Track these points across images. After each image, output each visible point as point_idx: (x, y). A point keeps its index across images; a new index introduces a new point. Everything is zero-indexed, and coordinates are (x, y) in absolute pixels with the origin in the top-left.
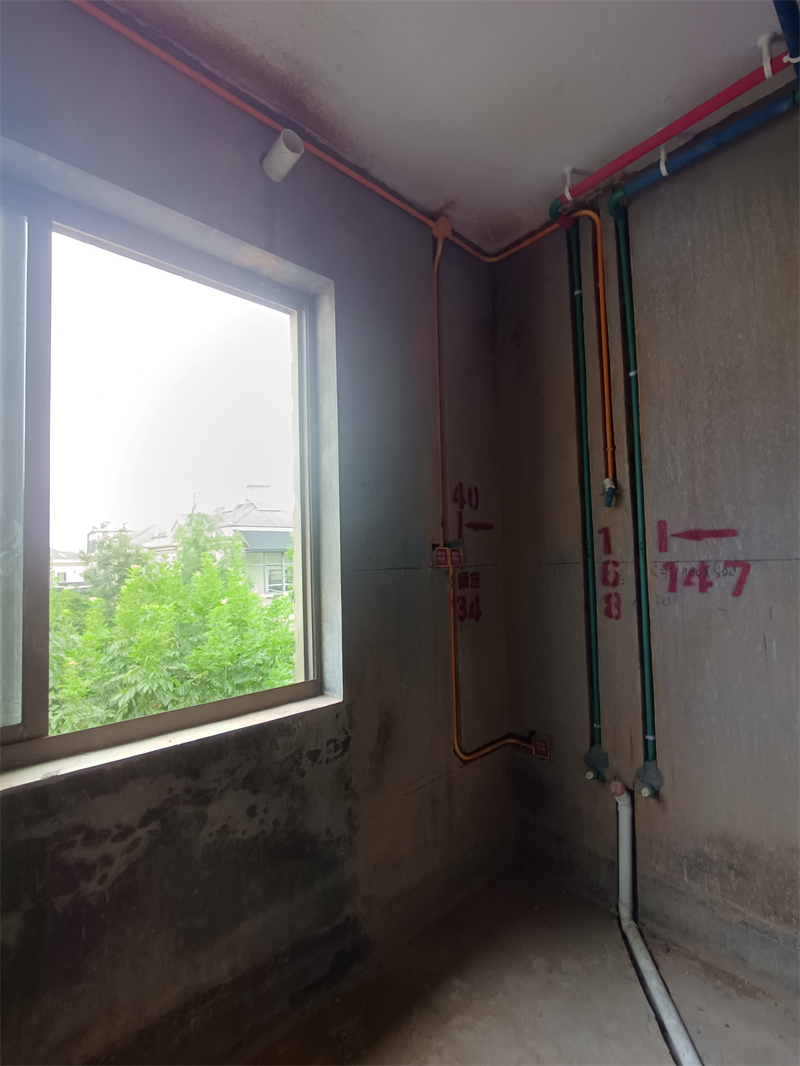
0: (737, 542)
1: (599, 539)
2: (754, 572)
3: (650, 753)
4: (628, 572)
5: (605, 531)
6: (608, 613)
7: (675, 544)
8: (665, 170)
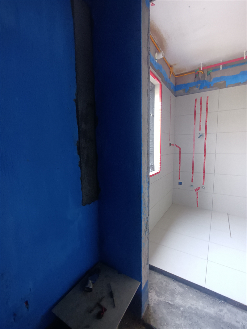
8: (221, 69)
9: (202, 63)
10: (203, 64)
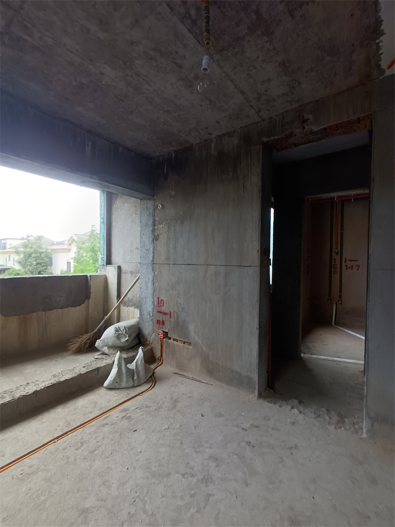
0: (358, 262)
1: (333, 260)
2: (360, 267)
3: (340, 297)
4: (338, 266)
5: (335, 259)
6: (334, 273)
7: (348, 262)
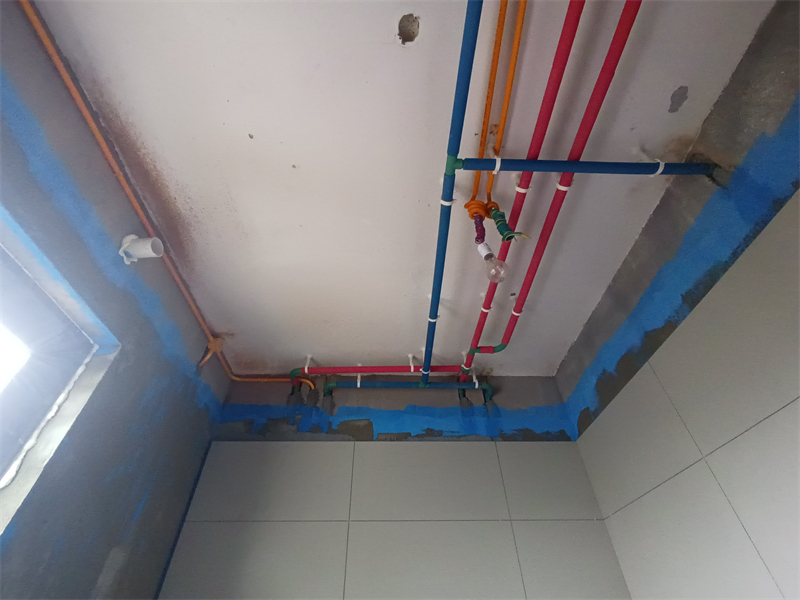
8: (359, 385)
9: (309, 356)
10: (312, 359)
